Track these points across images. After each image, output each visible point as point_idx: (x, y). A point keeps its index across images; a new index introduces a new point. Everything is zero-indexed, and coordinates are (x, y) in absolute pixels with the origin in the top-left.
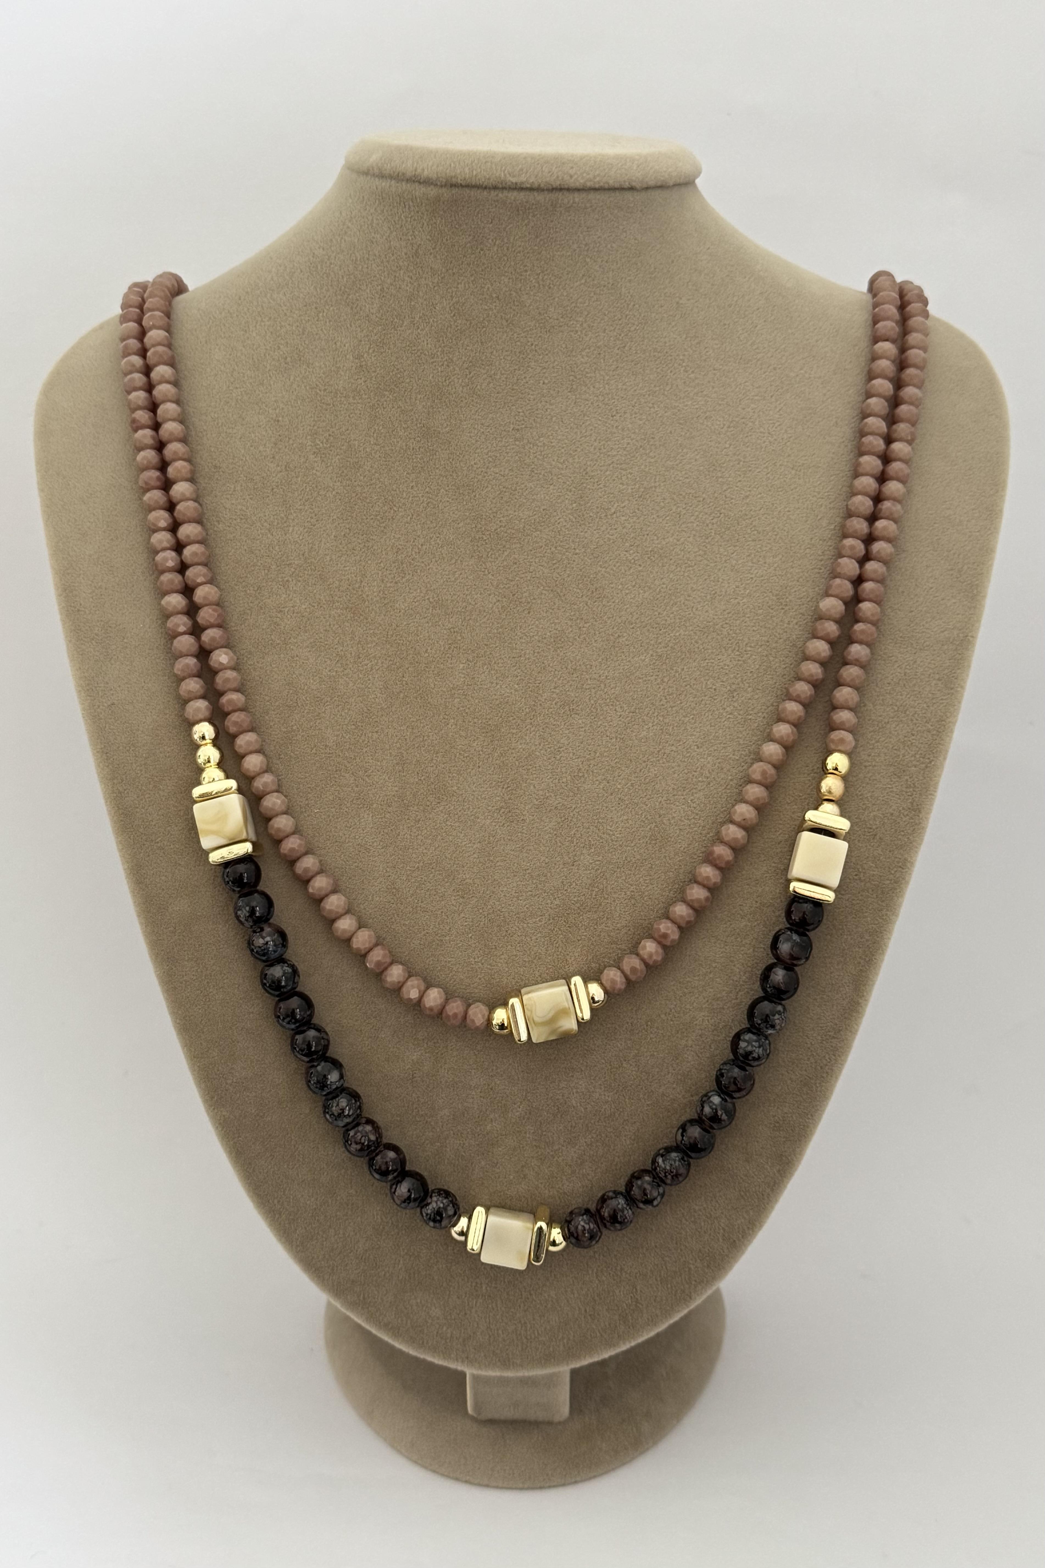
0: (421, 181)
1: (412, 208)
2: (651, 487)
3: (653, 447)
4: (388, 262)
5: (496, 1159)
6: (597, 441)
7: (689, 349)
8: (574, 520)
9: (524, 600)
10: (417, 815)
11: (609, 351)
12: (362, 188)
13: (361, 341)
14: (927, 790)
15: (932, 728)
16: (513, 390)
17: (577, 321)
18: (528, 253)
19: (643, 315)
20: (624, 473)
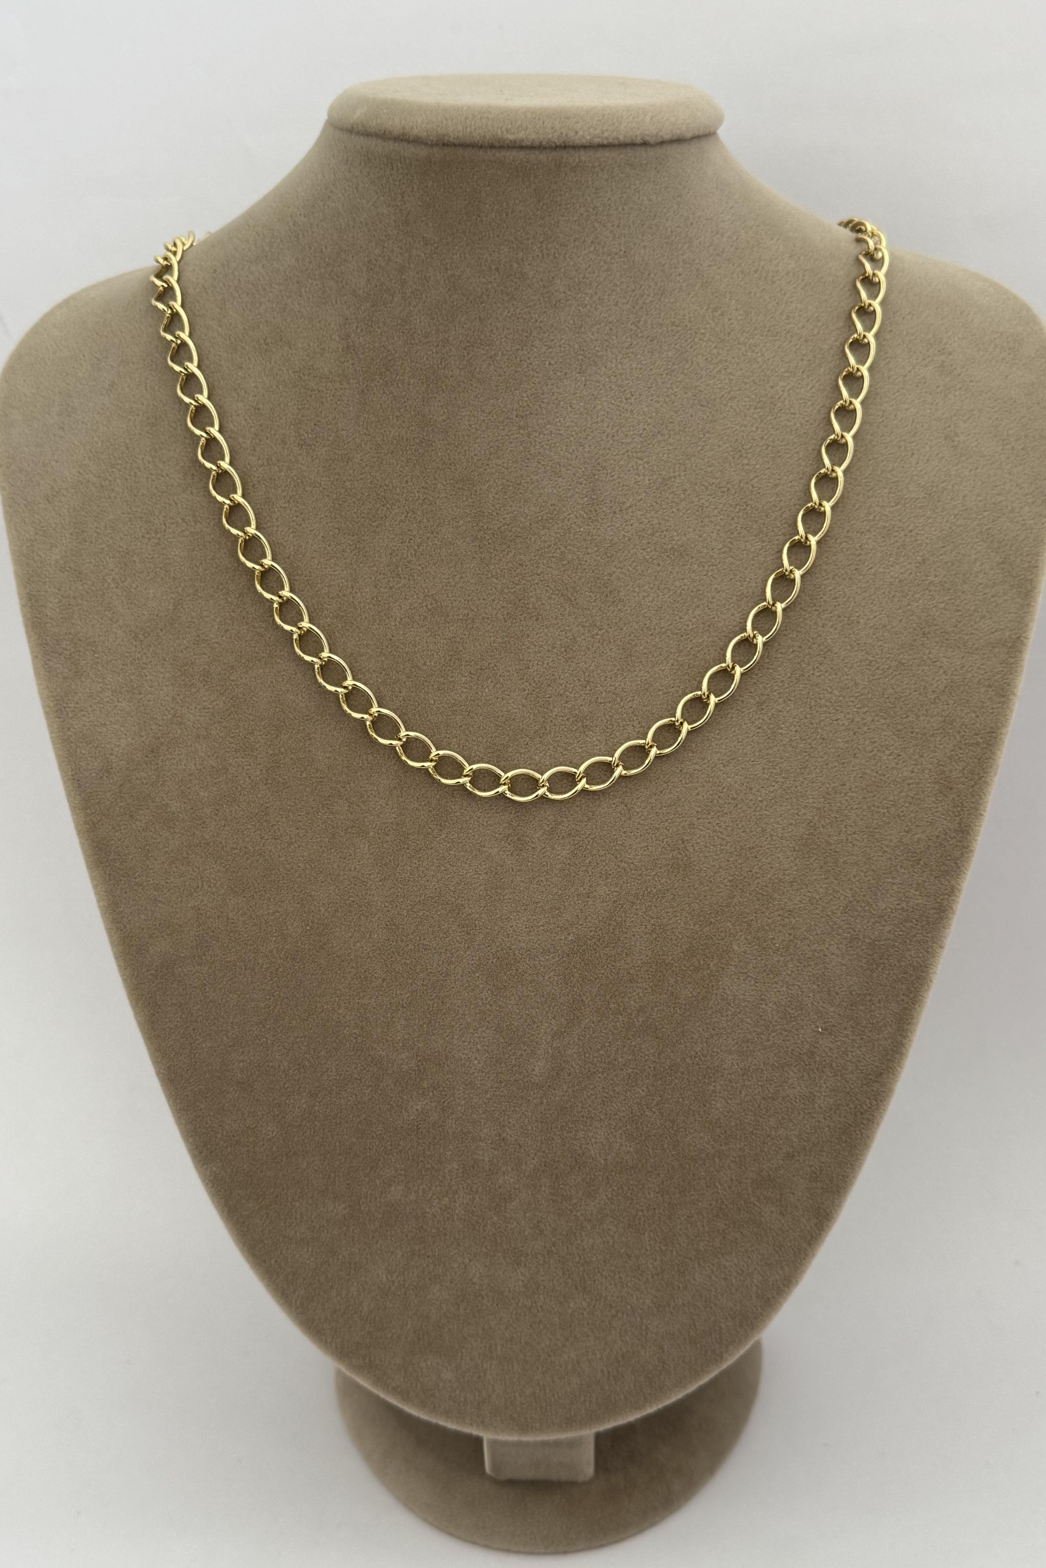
0: (411, 140)
1: (401, 171)
2: (670, 478)
3: (672, 432)
4: (375, 230)
5: (510, 1213)
6: (610, 427)
7: (711, 322)
8: (585, 515)
9: (531, 606)
10: (418, 845)
11: (622, 326)
12: (345, 146)
13: (347, 319)
14: (977, 809)
15: (981, 741)
16: (516, 372)
17: (586, 294)
18: (530, 219)
19: (659, 285)
20: (640, 462)
